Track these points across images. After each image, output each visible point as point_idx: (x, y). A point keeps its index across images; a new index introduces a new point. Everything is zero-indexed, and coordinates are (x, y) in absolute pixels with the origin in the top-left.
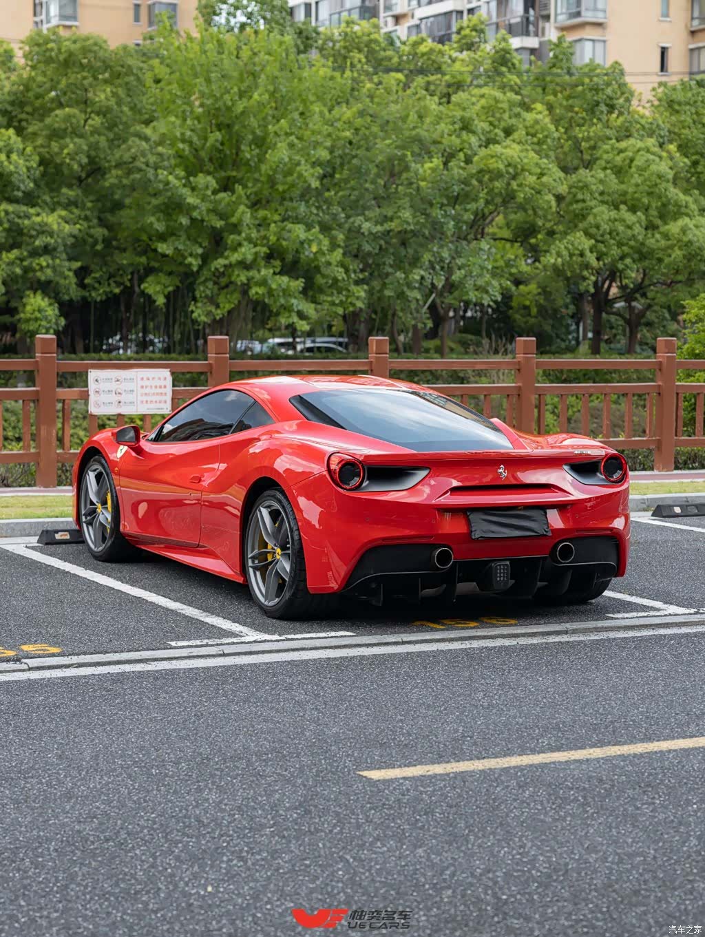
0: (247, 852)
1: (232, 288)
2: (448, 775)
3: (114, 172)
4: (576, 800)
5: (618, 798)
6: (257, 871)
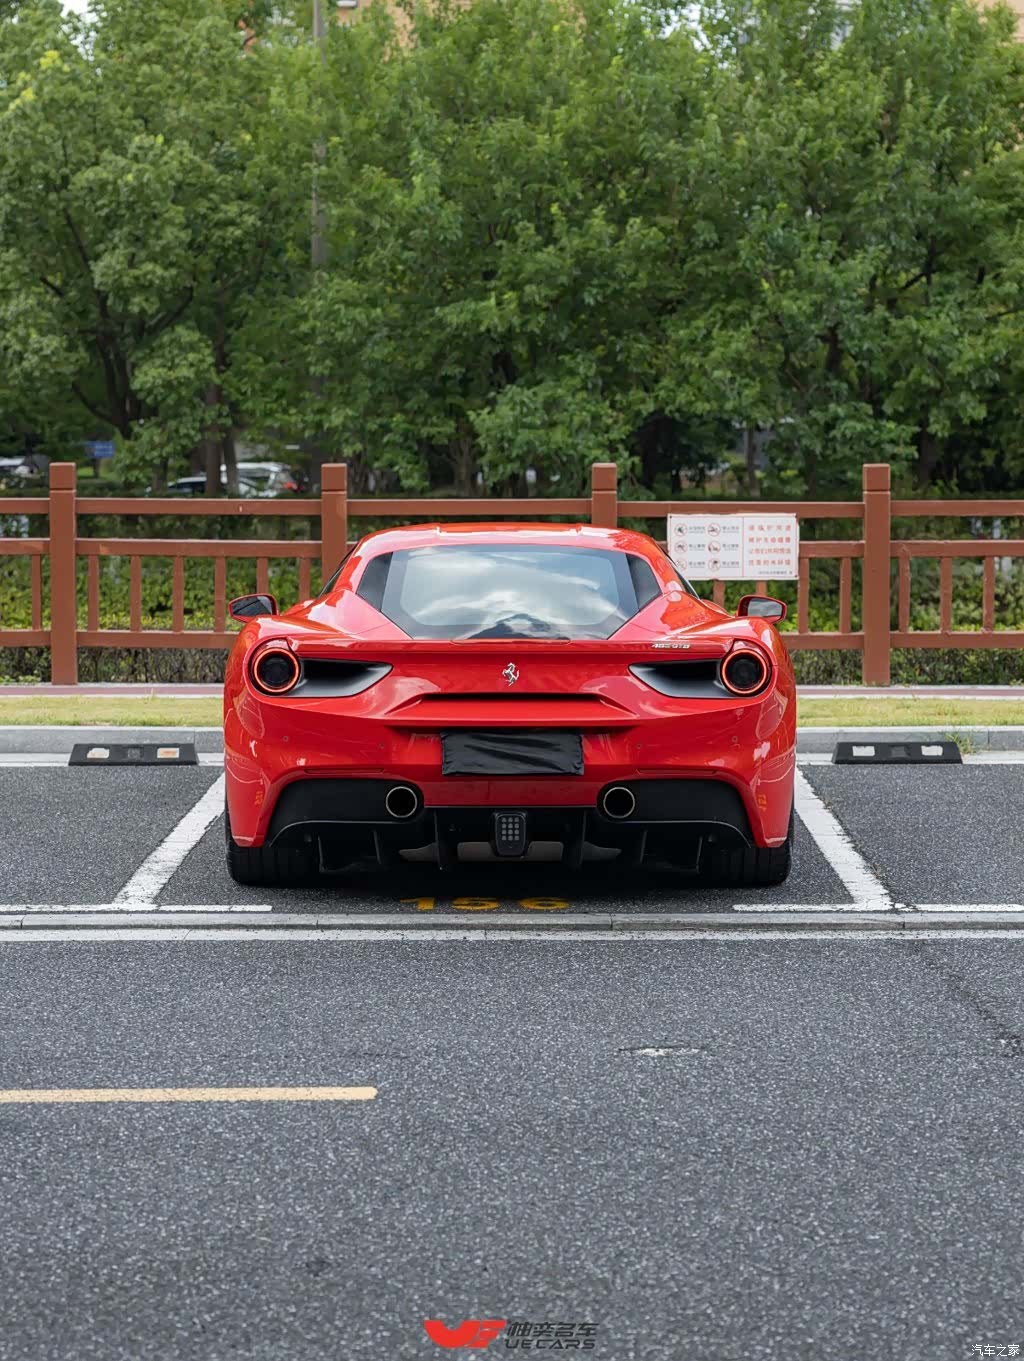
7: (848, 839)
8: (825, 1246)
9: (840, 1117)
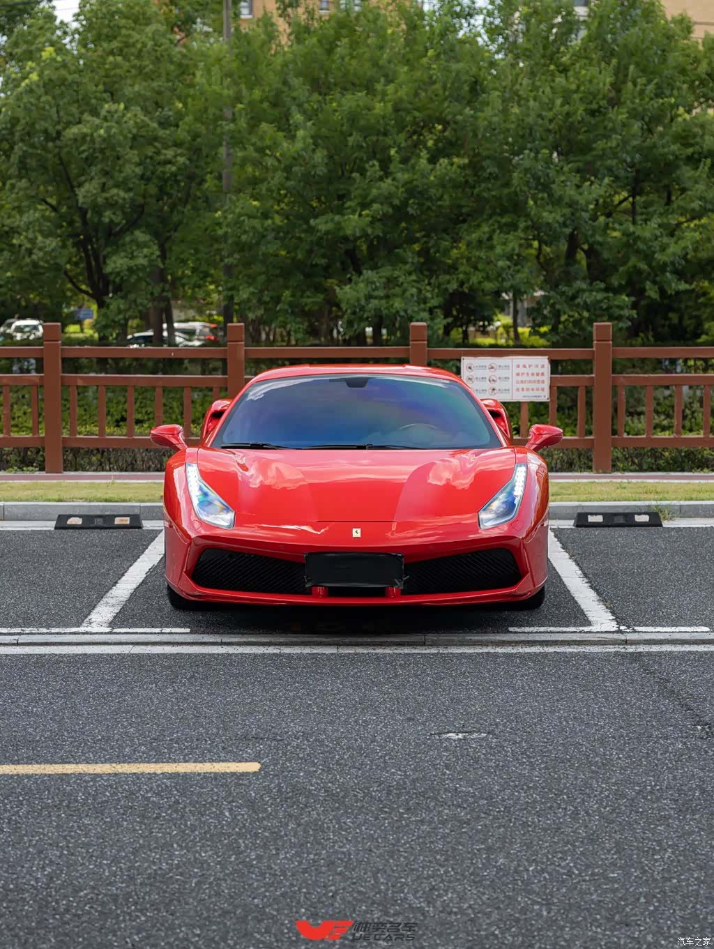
7: (586, 580)
8: (578, 882)
9: (587, 784)
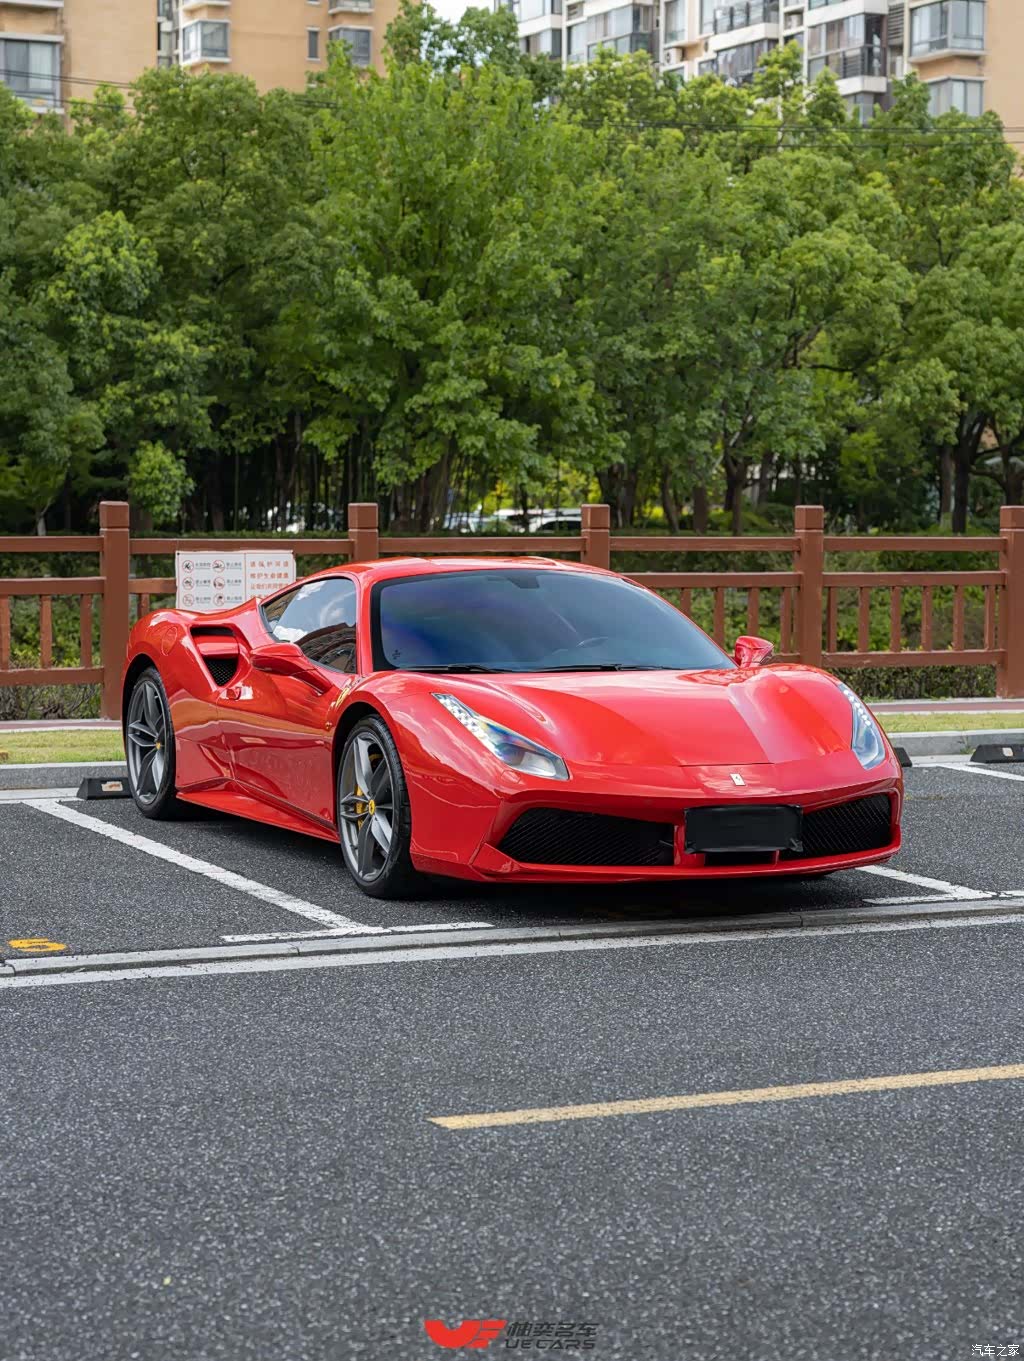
0: (237, 1230)
1: (432, 436)
2: (557, 1123)
3: (262, 271)
4: (731, 1158)
5: (791, 1157)
6: (243, 1256)
